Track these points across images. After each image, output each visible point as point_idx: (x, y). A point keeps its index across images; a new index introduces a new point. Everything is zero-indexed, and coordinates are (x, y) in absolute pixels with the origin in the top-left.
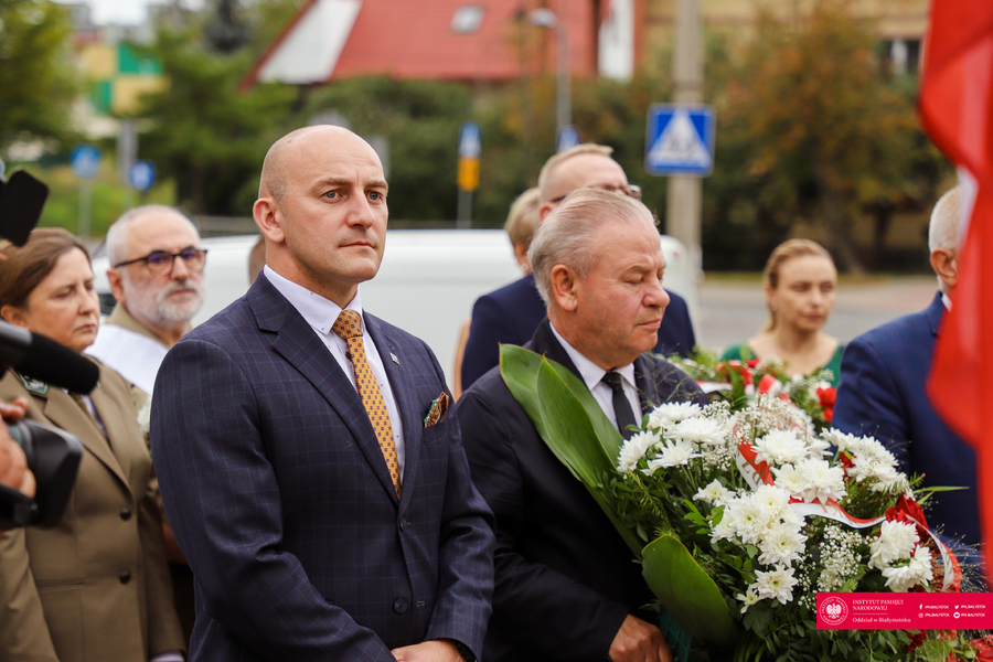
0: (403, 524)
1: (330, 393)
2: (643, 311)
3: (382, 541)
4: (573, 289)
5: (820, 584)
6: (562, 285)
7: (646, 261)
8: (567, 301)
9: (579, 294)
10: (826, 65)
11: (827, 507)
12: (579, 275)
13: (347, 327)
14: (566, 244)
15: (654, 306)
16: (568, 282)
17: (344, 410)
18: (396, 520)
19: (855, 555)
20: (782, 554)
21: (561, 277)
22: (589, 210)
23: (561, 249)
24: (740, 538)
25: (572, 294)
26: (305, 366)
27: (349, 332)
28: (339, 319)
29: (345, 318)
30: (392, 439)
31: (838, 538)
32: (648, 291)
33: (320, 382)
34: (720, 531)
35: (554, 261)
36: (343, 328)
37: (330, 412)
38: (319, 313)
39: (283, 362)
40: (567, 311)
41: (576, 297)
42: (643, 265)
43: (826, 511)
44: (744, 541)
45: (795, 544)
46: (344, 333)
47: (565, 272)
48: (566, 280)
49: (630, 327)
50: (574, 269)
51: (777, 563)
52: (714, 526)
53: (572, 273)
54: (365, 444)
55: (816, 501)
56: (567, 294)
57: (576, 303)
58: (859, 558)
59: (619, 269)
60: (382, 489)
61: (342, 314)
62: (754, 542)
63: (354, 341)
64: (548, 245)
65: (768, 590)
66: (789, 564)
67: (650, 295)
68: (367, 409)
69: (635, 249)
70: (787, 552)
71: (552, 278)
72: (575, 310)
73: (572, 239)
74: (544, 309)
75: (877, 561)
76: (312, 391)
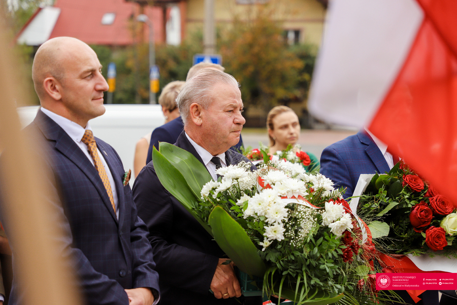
0: (121, 233)
1: (85, 170)
2: (234, 126)
3: (112, 242)
4: (200, 115)
5: (299, 234)
6: (195, 113)
7: (235, 102)
8: (197, 121)
9: (203, 117)
10: (262, 40)
11: (299, 200)
12: (204, 108)
13: (89, 138)
14: (198, 93)
15: (238, 124)
16: (198, 112)
17: (93, 179)
18: (118, 232)
19: (314, 218)
20: (276, 218)
21: (195, 109)
22: (209, 77)
23: (195, 95)
24: (256, 214)
25: (200, 117)
26: (72, 157)
27: (89, 140)
28: (85, 134)
29: (87, 134)
30: (112, 192)
31: (305, 210)
32: (236, 117)
33: (80, 165)
34: (247, 213)
35: (191, 101)
36: (86, 138)
37: (87, 180)
38: (75, 131)
39: (62, 155)
40: (197, 125)
41: (202, 118)
42: (234, 104)
43: (298, 201)
44: (258, 215)
45: (282, 212)
46: (87, 141)
47: (197, 107)
48: (197, 110)
49: (228, 133)
50: (201, 105)
51: (275, 222)
52: (244, 211)
53: (200, 107)
54: (103, 194)
55: (293, 197)
56: (197, 118)
57: (201, 122)
58: (316, 219)
59: (223, 106)
60: (110, 216)
61: (86, 131)
62: (263, 214)
63: (92, 144)
64: (188, 94)
65: (272, 235)
66: (280, 222)
67: (237, 118)
68: (101, 177)
69: (231, 97)
70: (279, 216)
71: (190, 109)
72: (201, 125)
73: (201, 91)
74: (183, 127)
75: (326, 221)
76: (78, 169)
